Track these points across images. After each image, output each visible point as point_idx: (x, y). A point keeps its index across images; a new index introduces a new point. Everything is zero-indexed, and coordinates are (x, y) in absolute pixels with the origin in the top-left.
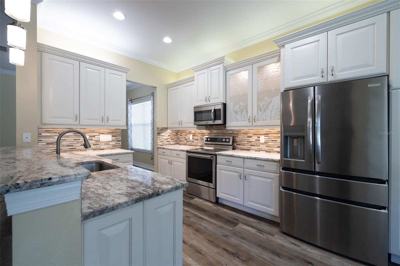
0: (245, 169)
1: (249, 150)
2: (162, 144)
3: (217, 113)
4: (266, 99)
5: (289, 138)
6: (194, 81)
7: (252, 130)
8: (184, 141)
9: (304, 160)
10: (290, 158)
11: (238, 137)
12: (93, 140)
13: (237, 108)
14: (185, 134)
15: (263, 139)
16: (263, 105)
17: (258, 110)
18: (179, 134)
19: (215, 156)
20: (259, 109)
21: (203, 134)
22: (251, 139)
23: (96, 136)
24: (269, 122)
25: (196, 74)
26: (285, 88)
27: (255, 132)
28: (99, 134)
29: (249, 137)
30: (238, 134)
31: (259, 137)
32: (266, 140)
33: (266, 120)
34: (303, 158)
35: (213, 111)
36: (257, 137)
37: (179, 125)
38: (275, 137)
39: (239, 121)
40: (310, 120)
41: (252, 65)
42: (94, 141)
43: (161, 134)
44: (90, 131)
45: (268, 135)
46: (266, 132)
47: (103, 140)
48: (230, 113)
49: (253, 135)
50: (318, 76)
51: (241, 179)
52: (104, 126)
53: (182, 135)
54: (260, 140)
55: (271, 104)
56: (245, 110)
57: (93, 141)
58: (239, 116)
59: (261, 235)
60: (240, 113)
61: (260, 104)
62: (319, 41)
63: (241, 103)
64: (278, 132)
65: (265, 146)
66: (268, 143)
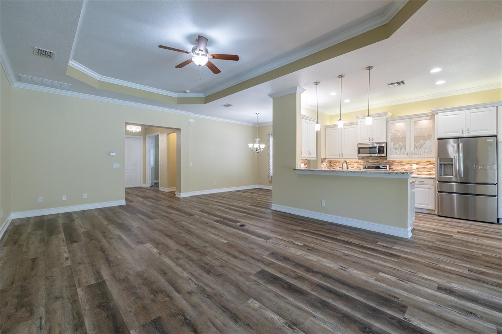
3: (382, 149)
4: (421, 141)
5: (442, 165)
6: (357, 124)
7: (406, 160)
8: (338, 169)
9: (452, 176)
10: (443, 175)
11: (393, 165)
13: (397, 146)
14: (339, 163)
15: (414, 166)
16: (419, 145)
17: (414, 148)
18: (332, 163)
20: (416, 147)
21: (360, 164)
22: (405, 167)
24: (423, 156)
25: (359, 121)
26: (439, 137)
27: (408, 161)
29: (402, 165)
30: (394, 163)
31: (412, 165)
32: (417, 167)
33: (420, 154)
35: (377, 148)
36: (410, 165)
37: (340, 156)
38: (424, 165)
39: (398, 155)
40: (456, 155)
41: (409, 119)
43: (323, 163)
45: (419, 164)
46: (418, 162)
48: (391, 149)
49: (407, 163)
50: (459, 132)
53: (336, 164)
54: (412, 167)
55: (425, 145)
56: (404, 147)
58: (398, 151)
60: (399, 149)
61: (416, 144)
62: (460, 114)
63: (400, 143)
64: (427, 162)
65: (416, 171)
66: (419, 169)
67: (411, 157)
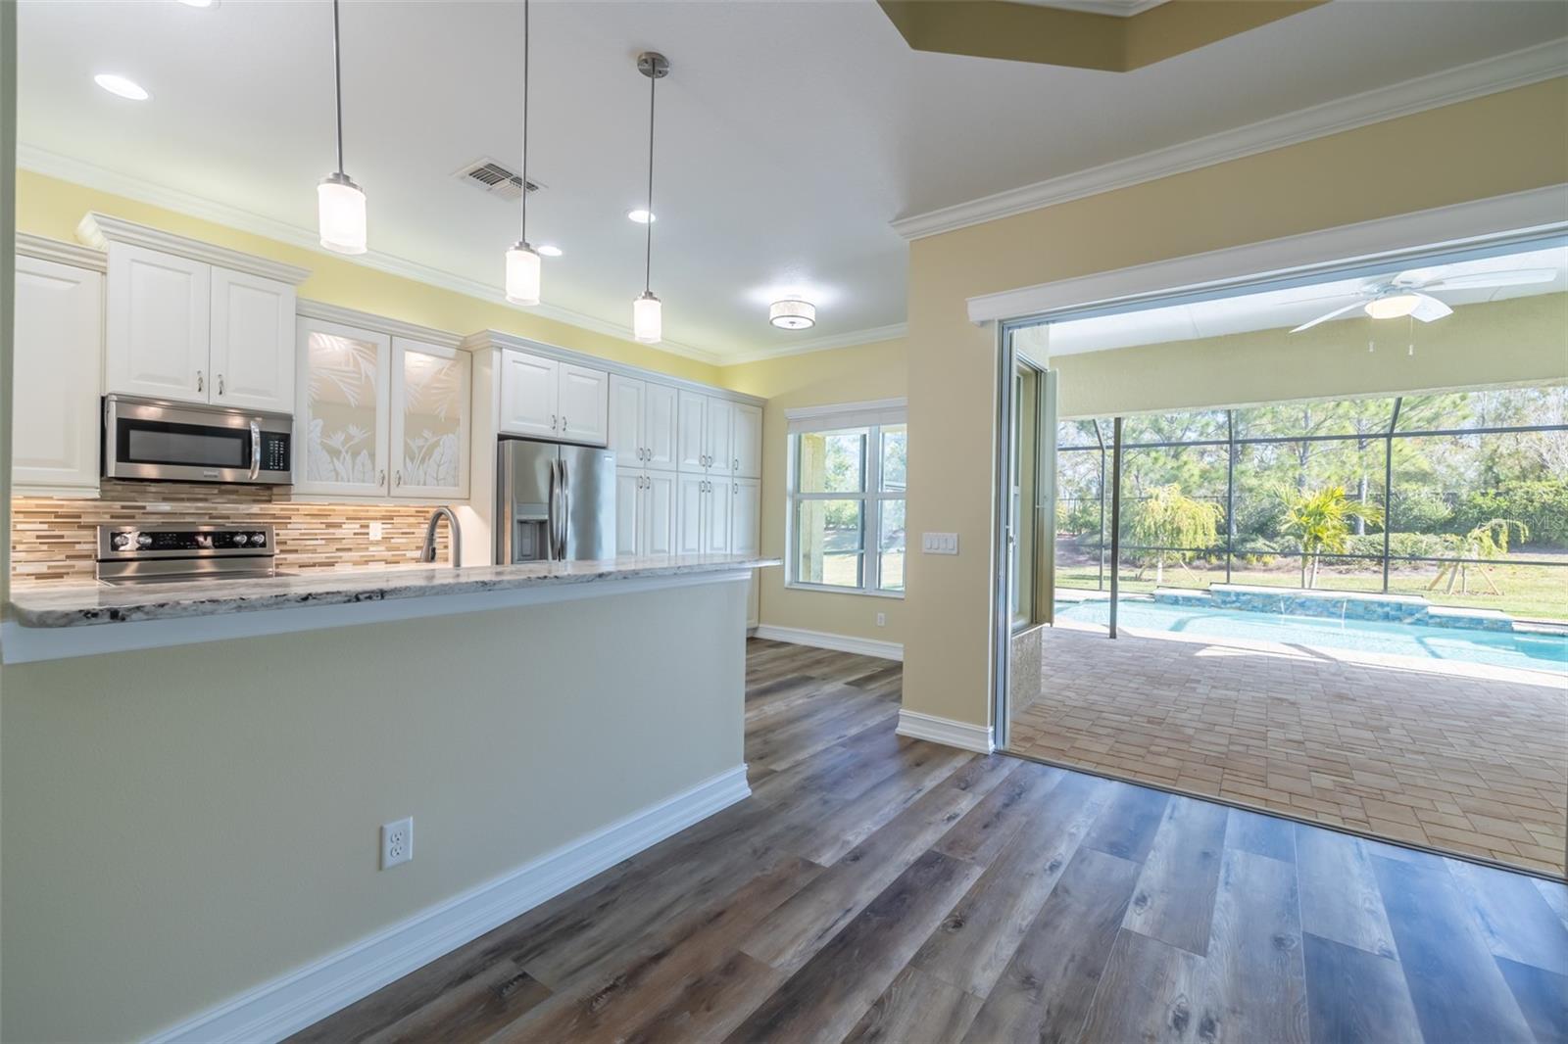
1: (332, 564)
3: (274, 445)
4: (426, 434)
7: (344, 505)
13: (337, 440)
15: (376, 530)
16: (420, 448)
17: (404, 457)
22: (338, 533)
24: (431, 489)
26: (503, 429)
27: (354, 511)
29: (329, 525)
30: (290, 518)
31: (367, 527)
32: (387, 533)
33: (425, 484)
35: (256, 435)
36: (358, 526)
38: (410, 525)
39: (342, 480)
45: (392, 519)
46: (387, 511)
49: (347, 519)
54: (368, 534)
55: (438, 450)
56: (365, 451)
58: (343, 464)
60: (348, 457)
61: (408, 441)
62: (549, 370)
63: (353, 430)
64: (417, 512)
65: (383, 548)
66: (392, 540)
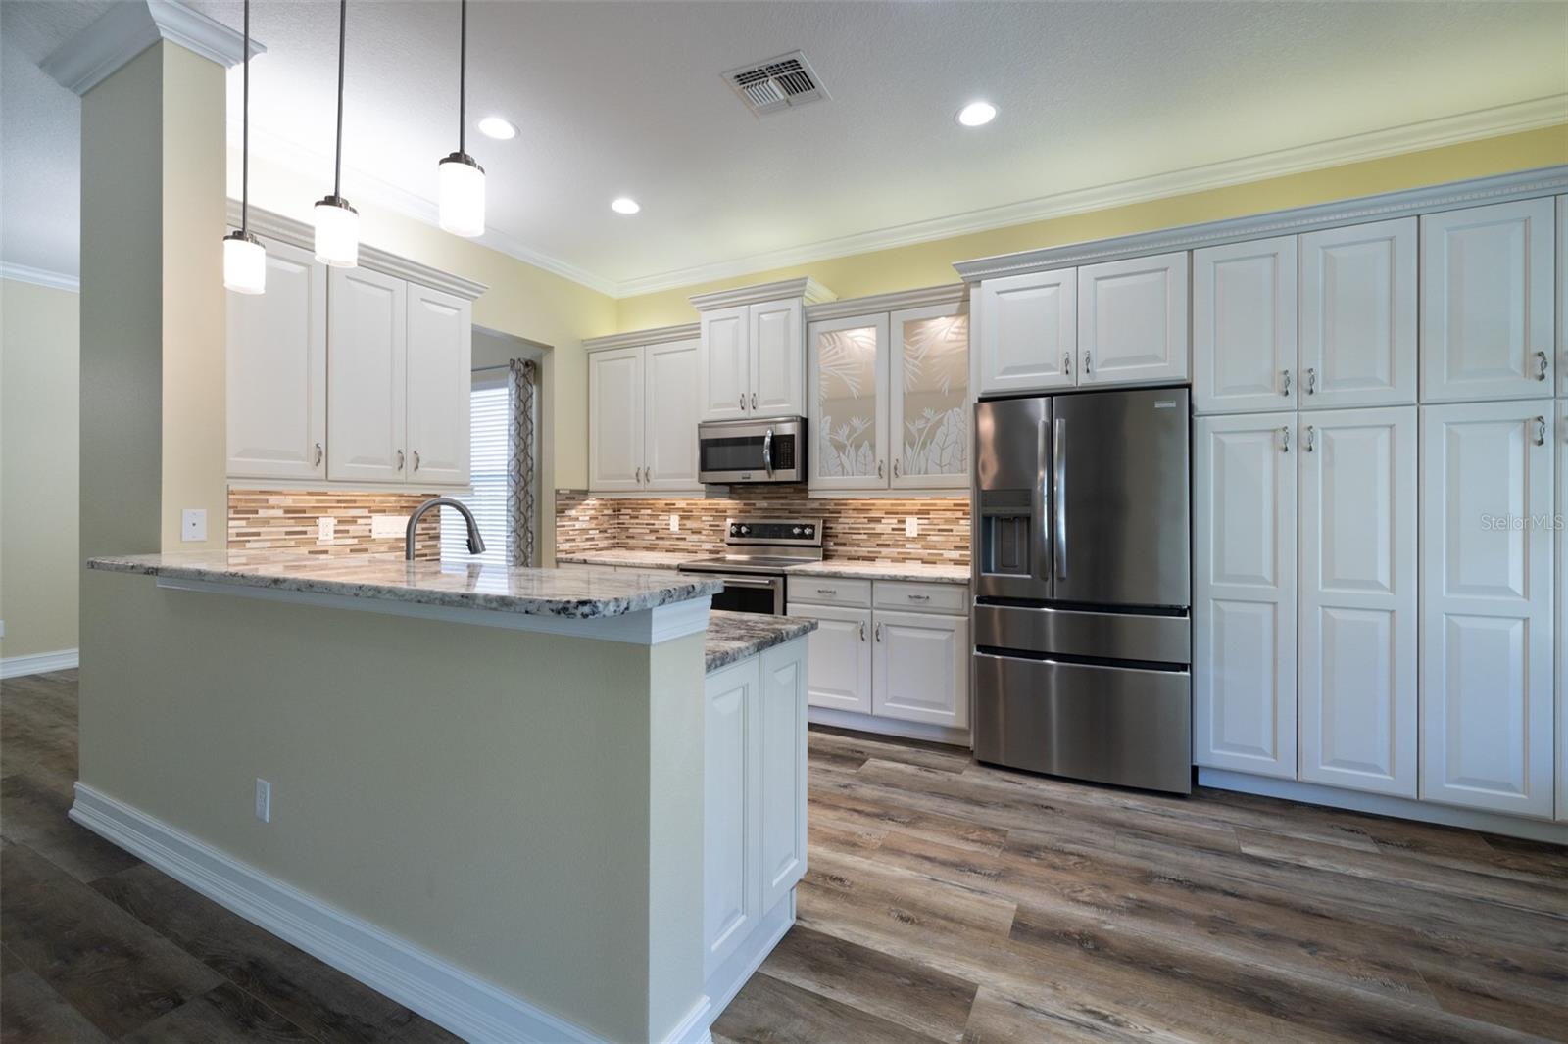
0: (875, 612)
1: (872, 559)
2: (571, 546)
3: (784, 447)
4: (928, 413)
5: (993, 519)
6: (698, 336)
7: (883, 499)
8: (646, 537)
9: (1028, 573)
11: (840, 520)
12: (351, 534)
13: (843, 434)
14: (649, 512)
15: (912, 527)
16: (920, 431)
17: (904, 444)
18: (623, 511)
19: (781, 579)
20: (909, 440)
21: (721, 514)
22: (879, 528)
23: (359, 521)
24: (935, 478)
25: (705, 318)
26: (982, 391)
27: (892, 505)
28: (370, 512)
29: (871, 520)
30: (839, 513)
31: (903, 522)
32: (923, 529)
33: (926, 473)
34: (1026, 568)
35: (768, 440)
36: (895, 521)
37: (638, 481)
38: (947, 521)
39: (848, 474)
40: (1043, 474)
41: (887, 314)
42: (354, 537)
43: (568, 513)
44: (339, 502)
45: (929, 514)
46: (923, 505)
47: (385, 536)
48: (820, 448)
49: (886, 513)
50: (1055, 370)
51: (863, 639)
52: (403, 483)
53: (637, 518)
54: (904, 529)
55: (942, 429)
56: (866, 442)
57: (350, 537)
58: (848, 457)
59: (931, 775)
60: (852, 450)
61: (910, 426)
62: (1058, 285)
63: (856, 422)
64: (955, 505)
65: (919, 546)
66: (929, 537)
67: (892, 486)
